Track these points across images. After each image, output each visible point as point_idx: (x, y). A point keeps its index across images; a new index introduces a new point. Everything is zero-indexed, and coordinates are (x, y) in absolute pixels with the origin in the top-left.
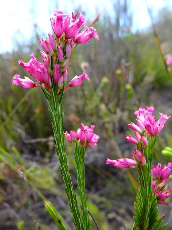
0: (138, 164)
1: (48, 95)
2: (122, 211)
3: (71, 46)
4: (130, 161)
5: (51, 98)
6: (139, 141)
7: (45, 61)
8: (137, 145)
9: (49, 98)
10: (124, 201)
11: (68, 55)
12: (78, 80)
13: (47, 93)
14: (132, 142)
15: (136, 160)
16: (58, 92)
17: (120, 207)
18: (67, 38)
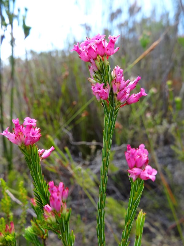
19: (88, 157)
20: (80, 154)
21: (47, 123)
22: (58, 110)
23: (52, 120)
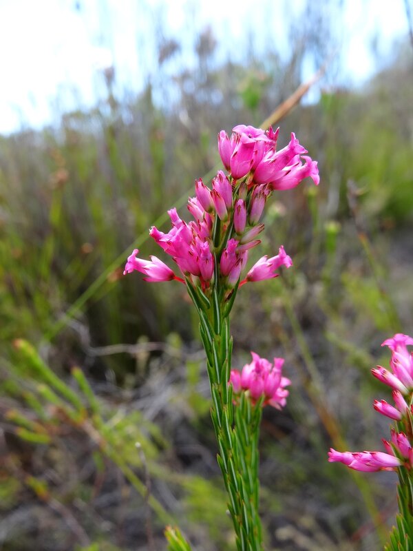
0: (403, 464)
1: (202, 302)
2: (307, 522)
3: (263, 199)
4: (385, 458)
5: (209, 307)
6: (405, 414)
7: (203, 227)
8: (398, 421)
9: (206, 307)
10: (311, 496)
11: (256, 218)
12: (268, 270)
13: (202, 297)
14: (387, 415)
15: (398, 456)
16: (227, 296)
17: (302, 512)
18: (255, 182)
19: (130, 380)
20: (111, 375)
21: (17, 304)
22: (44, 269)
23: (28, 296)
